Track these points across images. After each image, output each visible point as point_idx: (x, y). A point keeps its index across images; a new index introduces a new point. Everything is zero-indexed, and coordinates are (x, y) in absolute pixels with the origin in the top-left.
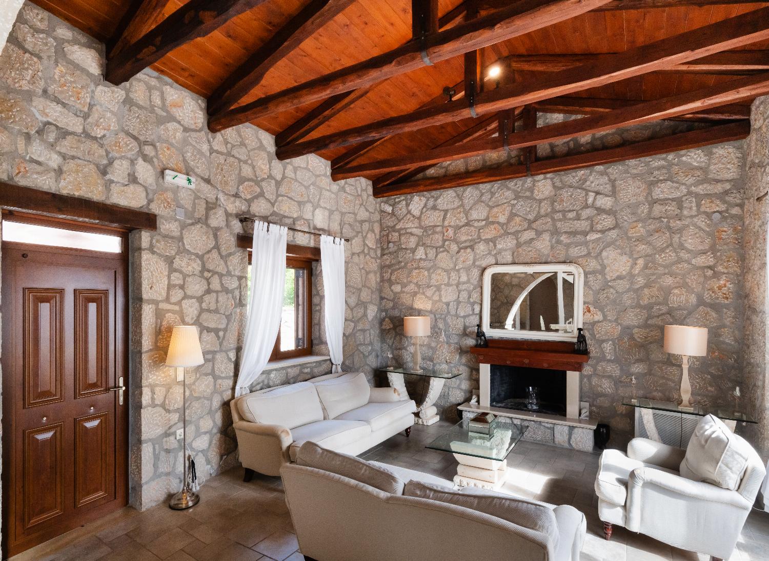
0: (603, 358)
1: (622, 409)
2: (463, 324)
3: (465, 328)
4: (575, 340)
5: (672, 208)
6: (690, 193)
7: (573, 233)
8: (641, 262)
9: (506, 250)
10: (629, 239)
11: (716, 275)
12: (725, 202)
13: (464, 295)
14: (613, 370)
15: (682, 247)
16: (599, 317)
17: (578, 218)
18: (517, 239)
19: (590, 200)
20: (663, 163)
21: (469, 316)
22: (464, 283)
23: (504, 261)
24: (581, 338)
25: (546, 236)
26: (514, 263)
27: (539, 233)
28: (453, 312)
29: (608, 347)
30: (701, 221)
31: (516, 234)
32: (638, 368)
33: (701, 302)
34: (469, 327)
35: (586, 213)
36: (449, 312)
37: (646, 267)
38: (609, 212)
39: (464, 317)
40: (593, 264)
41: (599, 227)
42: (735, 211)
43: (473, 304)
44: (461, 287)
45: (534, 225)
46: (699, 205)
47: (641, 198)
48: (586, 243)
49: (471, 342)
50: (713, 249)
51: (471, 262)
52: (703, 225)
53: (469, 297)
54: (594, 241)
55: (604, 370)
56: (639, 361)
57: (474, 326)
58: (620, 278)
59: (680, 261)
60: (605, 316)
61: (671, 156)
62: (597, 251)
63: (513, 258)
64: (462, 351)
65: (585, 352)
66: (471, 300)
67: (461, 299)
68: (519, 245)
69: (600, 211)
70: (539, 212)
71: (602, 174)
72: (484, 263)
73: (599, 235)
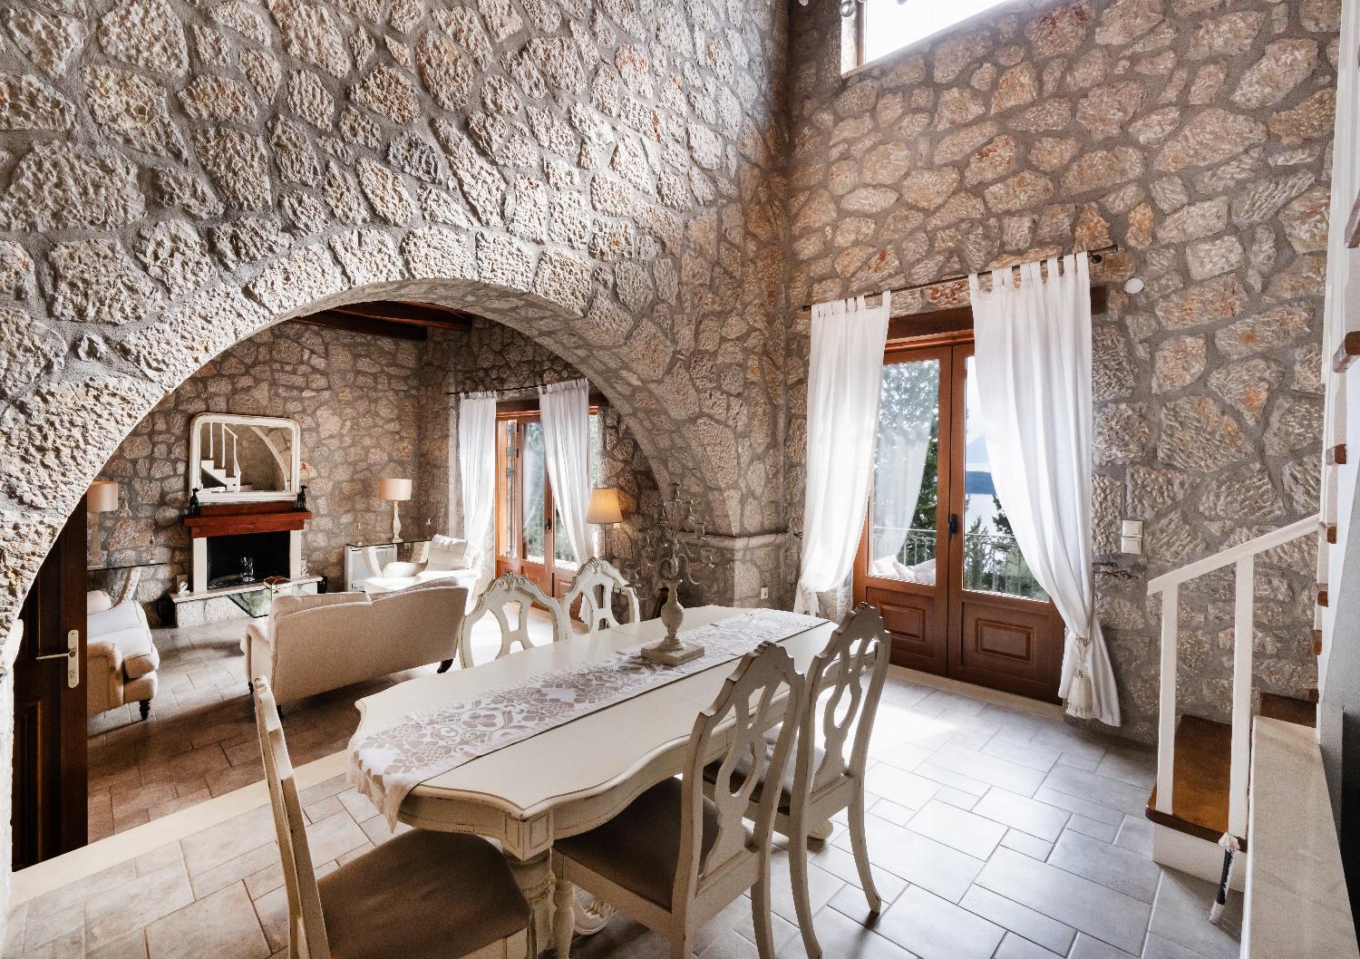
0: (319, 515)
1: (333, 558)
2: (159, 489)
3: (163, 494)
4: (295, 498)
5: (370, 381)
6: (383, 371)
7: (291, 388)
8: (348, 424)
9: (219, 395)
10: (339, 401)
11: (402, 439)
12: (407, 384)
13: (161, 450)
14: (326, 523)
15: (377, 414)
16: (313, 474)
17: (294, 372)
18: (233, 384)
19: (306, 357)
20: (363, 340)
21: (168, 477)
22: (160, 433)
23: (218, 409)
24: (301, 497)
25: (265, 386)
26: (229, 412)
27: (257, 381)
28: (143, 473)
29: (322, 502)
30: (391, 395)
31: (232, 377)
32: (346, 519)
33: (391, 460)
34: (168, 493)
35: (302, 368)
36: (136, 473)
37: (352, 428)
38: (323, 373)
39: (162, 480)
40: (308, 421)
41: (314, 386)
42: (414, 392)
43: (175, 462)
44: (157, 438)
45: (252, 371)
46: (389, 383)
47: (348, 367)
48: (301, 400)
49: (172, 513)
50: (399, 418)
51: (172, 406)
52: (392, 398)
53: (170, 452)
54: (309, 398)
55: (318, 526)
56: (348, 511)
57: (177, 492)
58: (331, 437)
59: (376, 426)
60: (319, 474)
61: (369, 338)
62: (312, 409)
63: (228, 406)
64: (158, 527)
65: (304, 510)
66: (172, 456)
67: (157, 454)
68: (235, 391)
69: (315, 370)
70: (257, 358)
71: (317, 334)
72: (191, 408)
73: (314, 394)
